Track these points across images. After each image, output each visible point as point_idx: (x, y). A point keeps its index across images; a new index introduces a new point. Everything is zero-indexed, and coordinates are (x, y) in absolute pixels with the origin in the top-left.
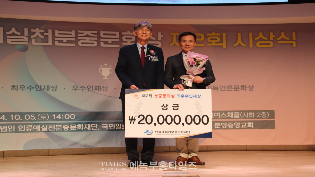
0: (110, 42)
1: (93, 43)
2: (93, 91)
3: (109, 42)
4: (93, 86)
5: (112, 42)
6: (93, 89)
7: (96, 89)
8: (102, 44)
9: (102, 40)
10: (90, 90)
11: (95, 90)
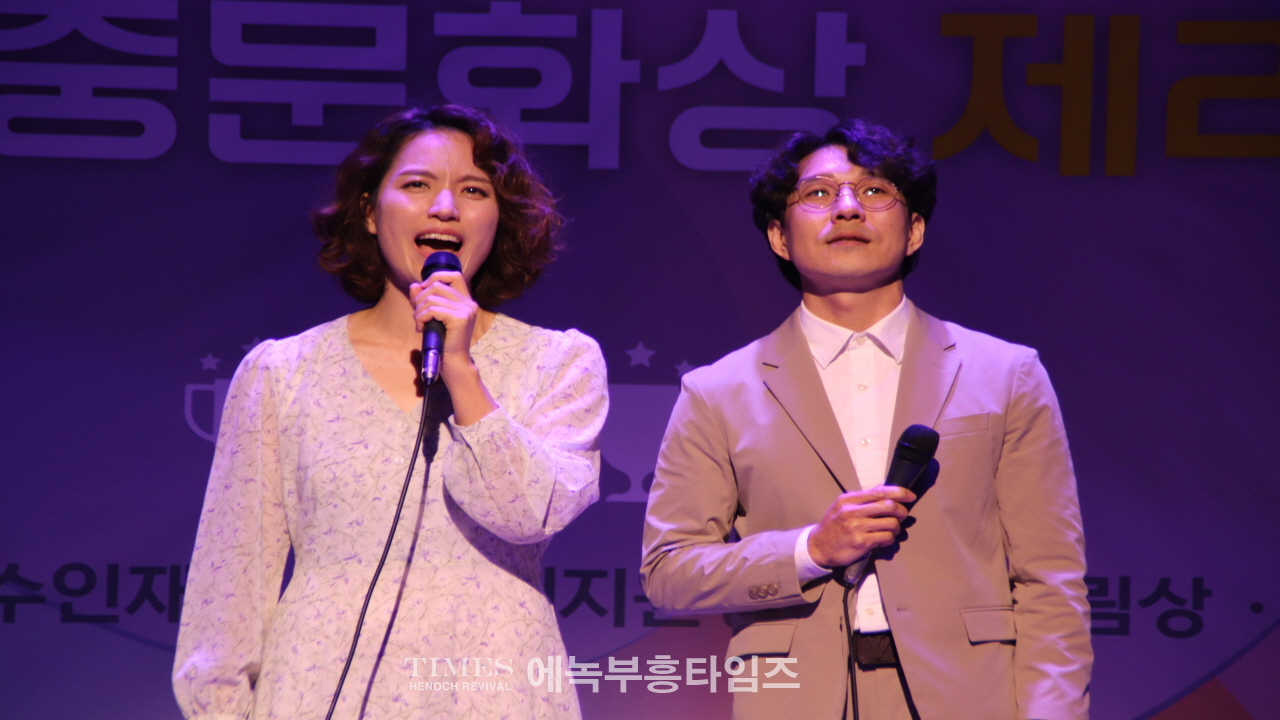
0: (307, 114)
1: (134, 129)
2: (115, 619)
3: (299, 119)
4: (113, 570)
5: (329, 110)
6: (112, 600)
7: (147, 604)
8: (225, 139)
9: (221, 89)
10: (81, 606)
11: (132, 609)
